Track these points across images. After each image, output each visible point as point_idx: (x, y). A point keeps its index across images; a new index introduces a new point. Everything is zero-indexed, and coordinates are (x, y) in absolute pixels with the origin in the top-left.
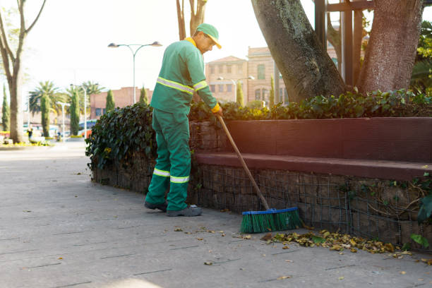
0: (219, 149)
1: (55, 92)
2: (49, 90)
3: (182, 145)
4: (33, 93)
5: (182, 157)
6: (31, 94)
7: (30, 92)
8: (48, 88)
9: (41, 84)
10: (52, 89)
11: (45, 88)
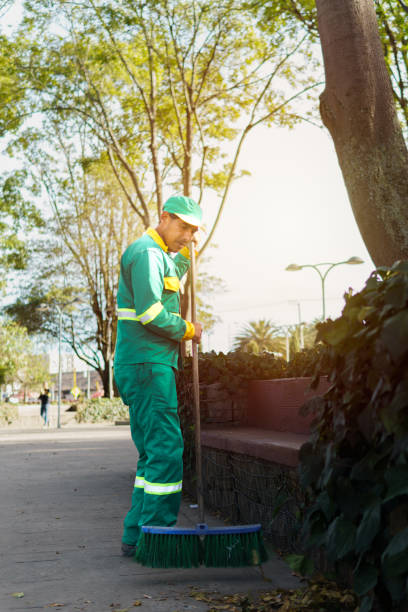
0: (236, 423)
1: (274, 336)
2: (264, 334)
3: (155, 423)
4: (242, 339)
5: (157, 445)
6: (239, 341)
7: (238, 339)
8: (264, 331)
9: (253, 325)
10: (269, 331)
11: (258, 331)
